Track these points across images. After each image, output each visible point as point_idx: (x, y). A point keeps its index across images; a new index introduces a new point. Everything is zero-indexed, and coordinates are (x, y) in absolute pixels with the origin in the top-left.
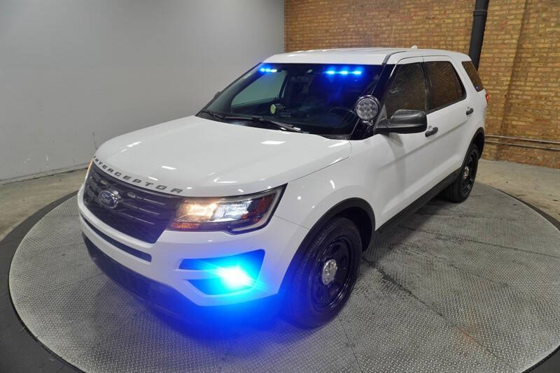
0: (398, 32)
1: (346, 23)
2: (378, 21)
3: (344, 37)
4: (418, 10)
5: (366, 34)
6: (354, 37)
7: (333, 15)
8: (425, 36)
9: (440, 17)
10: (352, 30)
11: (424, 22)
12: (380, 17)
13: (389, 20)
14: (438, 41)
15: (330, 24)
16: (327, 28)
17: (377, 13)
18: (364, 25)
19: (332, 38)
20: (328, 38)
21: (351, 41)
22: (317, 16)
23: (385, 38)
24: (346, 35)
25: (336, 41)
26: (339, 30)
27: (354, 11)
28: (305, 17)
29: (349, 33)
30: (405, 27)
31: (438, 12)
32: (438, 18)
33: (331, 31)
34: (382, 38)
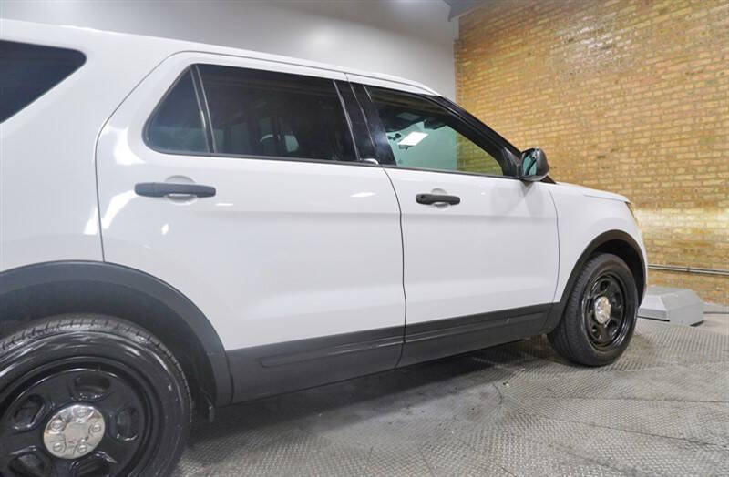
0: (635, 103)
1: (549, 102)
2: (602, 92)
3: (547, 124)
4: (670, 63)
5: (580, 115)
6: (562, 122)
7: (527, 93)
8: (688, 103)
9: (713, 68)
10: (557, 112)
11: (682, 81)
12: (603, 85)
13: (619, 88)
14: (715, 108)
15: (523, 108)
16: (519, 114)
17: (597, 80)
18: (578, 102)
19: (527, 128)
20: (522, 129)
21: (557, 128)
22: (503, 99)
23: (614, 117)
24: (548, 121)
25: (534, 132)
26: (538, 115)
27: (560, 82)
28: (487, 102)
29: (553, 118)
30: (650, 94)
31: (709, 61)
32: (710, 71)
33: (525, 117)
34: (609, 116)
